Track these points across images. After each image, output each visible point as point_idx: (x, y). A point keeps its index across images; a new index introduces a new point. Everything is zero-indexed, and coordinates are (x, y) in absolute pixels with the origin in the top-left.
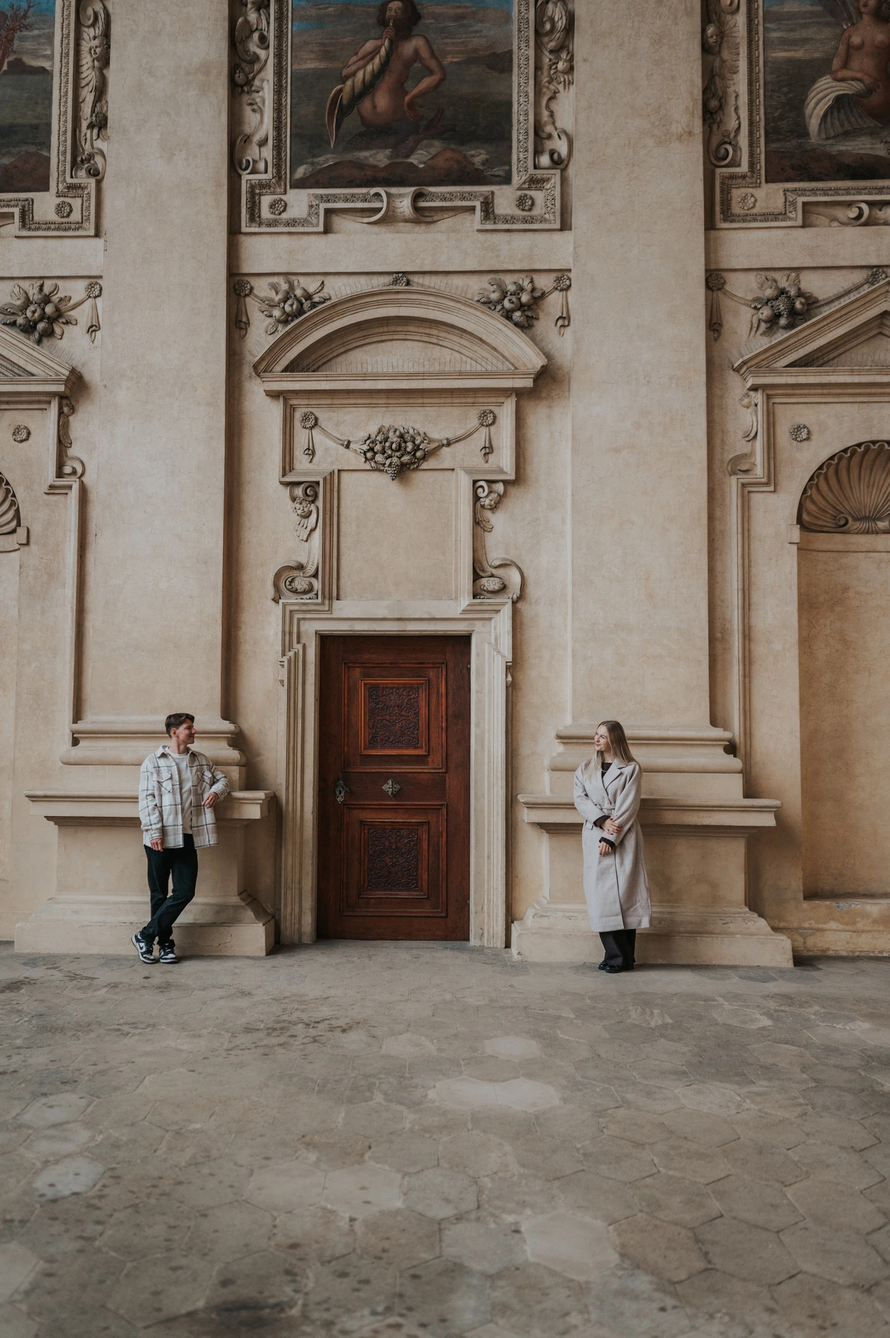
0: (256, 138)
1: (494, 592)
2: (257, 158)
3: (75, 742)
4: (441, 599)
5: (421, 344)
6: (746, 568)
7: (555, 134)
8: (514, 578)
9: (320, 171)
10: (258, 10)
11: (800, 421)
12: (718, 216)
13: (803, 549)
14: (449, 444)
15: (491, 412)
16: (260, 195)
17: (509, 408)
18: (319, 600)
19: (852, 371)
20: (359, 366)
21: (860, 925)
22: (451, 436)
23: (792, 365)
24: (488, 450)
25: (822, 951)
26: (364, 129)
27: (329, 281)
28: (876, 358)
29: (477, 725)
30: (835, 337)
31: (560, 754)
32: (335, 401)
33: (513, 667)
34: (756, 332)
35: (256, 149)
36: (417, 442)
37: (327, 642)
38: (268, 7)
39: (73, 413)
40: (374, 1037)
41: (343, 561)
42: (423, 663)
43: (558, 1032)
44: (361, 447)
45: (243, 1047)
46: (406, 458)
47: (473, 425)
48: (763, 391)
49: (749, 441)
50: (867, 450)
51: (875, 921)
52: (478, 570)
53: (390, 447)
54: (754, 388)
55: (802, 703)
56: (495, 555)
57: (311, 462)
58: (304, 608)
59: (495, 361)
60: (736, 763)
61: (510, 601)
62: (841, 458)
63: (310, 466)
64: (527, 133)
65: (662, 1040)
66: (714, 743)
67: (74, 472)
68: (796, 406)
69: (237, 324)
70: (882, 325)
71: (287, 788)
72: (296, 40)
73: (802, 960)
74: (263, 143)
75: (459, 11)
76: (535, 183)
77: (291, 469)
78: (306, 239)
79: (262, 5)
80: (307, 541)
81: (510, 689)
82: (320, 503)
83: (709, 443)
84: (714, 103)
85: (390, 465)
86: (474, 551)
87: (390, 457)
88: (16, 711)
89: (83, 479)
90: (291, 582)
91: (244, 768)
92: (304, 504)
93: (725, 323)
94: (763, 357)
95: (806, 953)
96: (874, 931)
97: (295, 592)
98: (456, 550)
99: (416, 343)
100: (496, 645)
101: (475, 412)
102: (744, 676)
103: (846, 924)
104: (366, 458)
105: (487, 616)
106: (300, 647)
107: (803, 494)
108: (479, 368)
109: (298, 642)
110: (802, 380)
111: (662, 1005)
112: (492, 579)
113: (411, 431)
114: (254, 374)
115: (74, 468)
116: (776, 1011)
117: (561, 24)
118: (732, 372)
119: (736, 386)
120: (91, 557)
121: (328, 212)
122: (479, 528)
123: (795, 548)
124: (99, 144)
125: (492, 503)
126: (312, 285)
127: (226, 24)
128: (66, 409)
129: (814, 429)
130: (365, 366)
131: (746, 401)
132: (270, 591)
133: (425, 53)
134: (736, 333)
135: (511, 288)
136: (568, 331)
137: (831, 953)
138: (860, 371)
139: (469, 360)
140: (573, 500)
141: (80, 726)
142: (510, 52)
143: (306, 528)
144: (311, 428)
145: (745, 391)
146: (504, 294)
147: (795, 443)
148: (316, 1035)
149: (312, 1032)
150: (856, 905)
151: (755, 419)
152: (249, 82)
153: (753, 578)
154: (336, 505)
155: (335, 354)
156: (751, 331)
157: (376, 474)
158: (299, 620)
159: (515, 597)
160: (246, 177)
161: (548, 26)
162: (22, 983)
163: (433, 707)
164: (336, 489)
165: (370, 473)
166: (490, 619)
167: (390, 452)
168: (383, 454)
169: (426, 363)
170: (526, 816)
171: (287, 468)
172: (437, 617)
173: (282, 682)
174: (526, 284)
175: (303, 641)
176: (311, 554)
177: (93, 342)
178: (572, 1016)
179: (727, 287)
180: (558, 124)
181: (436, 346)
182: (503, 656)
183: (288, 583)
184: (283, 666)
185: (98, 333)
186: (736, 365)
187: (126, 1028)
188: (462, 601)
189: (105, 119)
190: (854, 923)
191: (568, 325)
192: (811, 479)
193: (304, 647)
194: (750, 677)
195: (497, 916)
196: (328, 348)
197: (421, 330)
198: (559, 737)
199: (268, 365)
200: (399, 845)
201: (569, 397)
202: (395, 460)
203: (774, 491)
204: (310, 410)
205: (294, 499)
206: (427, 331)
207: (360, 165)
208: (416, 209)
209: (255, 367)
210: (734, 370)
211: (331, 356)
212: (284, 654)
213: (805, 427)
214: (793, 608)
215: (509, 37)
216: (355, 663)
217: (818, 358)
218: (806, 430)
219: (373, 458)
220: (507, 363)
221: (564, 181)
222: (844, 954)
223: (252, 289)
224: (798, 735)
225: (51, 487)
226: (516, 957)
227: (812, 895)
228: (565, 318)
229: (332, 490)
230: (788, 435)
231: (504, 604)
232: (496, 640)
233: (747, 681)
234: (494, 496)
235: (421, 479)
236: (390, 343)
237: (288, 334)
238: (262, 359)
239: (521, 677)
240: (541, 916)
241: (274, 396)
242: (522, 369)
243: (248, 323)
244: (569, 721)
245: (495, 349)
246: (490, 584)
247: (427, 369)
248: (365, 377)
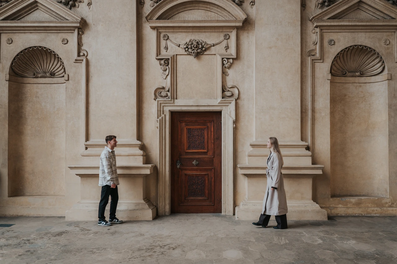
1: (229, 97)
3: (86, 148)
4: (211, 99)
5: (204, 11)
6: (313, 88)
8: (236, 91)
11: (331, 38)
13: (331, 82)
14: (214, 46)
15: (228, 34)
17: (234, 33)
18: (170, 99)
19: (349, 21)
20: (183, 18)
21: (349, 206)
22: (214, 43)
23: (329, 19)
24: (227, 48)
25: (337, 214)
28: (357, 17)
29: (224, 142)
30: (344, 9)
31: (251, 151)
32: (174, 31)
33: (236, 122)
34: (317, 7)
36: (203, 45)
37: (173, 113)
39: (83, 34)
40: (184, 251)
41: (178, 86)
42: (206, 121)
43: (249, 247)
44: (184, 46)
45: (136, 257)
46: (199, 50)
47: (222, 39)
48: (319, 28)
49: (314, 45)
50: (353, 48)
51: (353, 204)
52: (224, 89)
53: (194, 47)
54: (317, 27)
55: (331, 133)
56: (229, 84)
57: (166, 52)
58: (165, 102)
59: (229, 17)
60: (309, 153)
61: (235, 99)
62: (345, 51)
63: (166, 53)
65: (285, 250)
66: (302, 146)
67: (84, 55)
68: (330, 33)
69: (140, 3)
70: (359, 5)
71: (160, 163)
73: (331, 218)
77: (160, 54)
80: (165, 79)
81: (235, 129)
82: (170, 66)
83: (301, 46)
85: (194, 53)
86: (222, 82)
87: (193, 50)
88: (66, 138)
89: (87, 57)
90: (161, 93)
91: (145, 157)
92: (164, 66)
93: (307, 4)
94: (319, 16)
95: (331, 215)
96: (353, 207)
97: (162, 96)
98: (216, 82)
99: (202, 10)
100: (230, 114)
101: (223, 35)
102: (312, 124)
103: (345, 205)
104: (185, 50)
105: (227, 104)
106: (163, 115)
107: (332, 63)
108: (224, 19)
109: (163, 114)
110: (332, 24)
111: (285, 236)
112: (229, 92)
113: (201, 41)
114: (146, 21)
115: (84, 54)
116: (323, 237)
118: (309, 21)
119: (310, 26)
120: (91, 85)
122: (224, 75)
123: (329, 81)
125: (229, 66)
128: (80, 33)
129: (336, 41)
130: (185, 18)
131: (314, 31)
132: (153, 96)
134: (311, 8)
136: (254, 7)
137: (339, 215)
138: (351, 21)
139: (220, 17)
140: (256, 65)
141: (88, 143)
143: (165, 75)
144: (167, 40)
145: (313, 28)
147: (330, 46)
148: (163, 251)
149: (162, 250)
150: (348, 199)
151: (317, 37)
153: (315, 92)
154: (175, 67)
155: (174, 14)
156: (315, 7)
157: (189, 56)
158: (163, 106)
159: (236, 98)
162: (64, 232)
163: (209, 136)
164: (175, 61)
165: (187, 56)
166: (228, 106)
167: (193, 48)
168: (191, 49)
169: (206, 17)
170: (240, 172)
171: (158, 54)
172: (210, 105)
173: (157, 127)
175: (165, 113)
176: (167, 83)
177: (89, 9)
178: (254, 241)
181: (209, 12)
183: (159, 93)
184: (158, 122)
185: (91, 6)
186: (310, 19)
187: (95, 250)
188: (218, 99)
190: (347, 205)
191: (254, 5)
192: (335, 58)
193: (165, 115)
194: (314, 124)
195: (231, 205)
196: (172, 12)
197: (204, 6)
198: (251, 145)
199: (151, 17)
200: (198, 182)
201: (254, 30)
202: (195, 51)
203: (323, 62)
204: (166, 33)
205: (161, 65)
206: (206, 6)
209: (146, 18)
210: (310, 21)
211: (173, 15)
212: (158, 118)
213: (333, 40)
214: (328, 102)
216: (183, 121)
217: (338, 16)
218: (333, 41)
219: (188, 50)
220: (233, 17)
222: (344, 215)
224: (330, 143)
225: (76, 60)
226: (237, 219)
227: (333, 196)
228: (253, 2)
229: (174, 62)
230: (327, 43)
231: (232, 100)
232: (230, 113)
233: (313, 126)
234: (229, 63)
235: (204, 58)
236: (193, 10)
237: (157, 6)
238: (149, 15)
239: (238, 125)
240: (245, 205)
241: (153, 28)
242: (239, 19)
243: (144, 3)
244: (254, 140)
245: (229, 12)
246: (228, 94)
247: (206, 19)
248: (184, 22)
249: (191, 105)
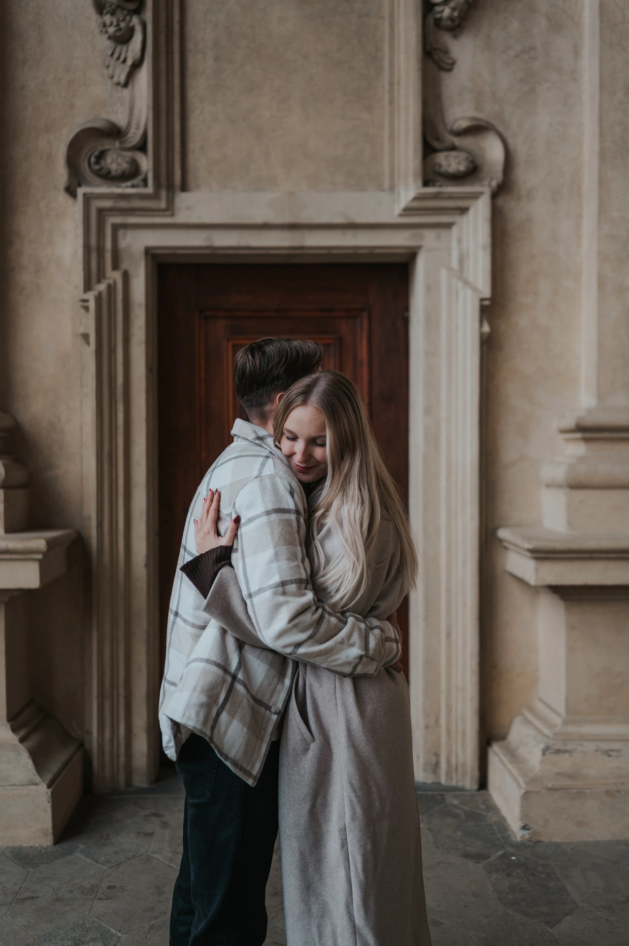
1: (457, 176)
4: (363, 189)
8: (492, 152)
18: (150, 190)
31: (581, 459)
33: (493, 309)
37: (166, 267)
41: (192, 123)
42: (330, 311)
52: (430, 139)
56: (458, 113)
58: (123, 204)
61: (487, 192)
71: (99, 525)
80: (126, 85)
81: (486, 348)
82: (148, 15)
90: (101, 156)
91: (17, 492)
92: (120, 15)
97: (107, 177)
98: (391, 102)
100: (462, 269)
105: (444, 219)
106: (117, 276)
109: (115, 267)
112: (453, 154)
122: (433, 64)
125: (456, 14)
132: (61, 173)
143: (124, 61)
154: (176, 18)
158: (115, 227)
159: (494, 184)
166: (449, 226)
172: (358, 221)
173: (86, 337)
175: (124, 266)
176: (135, 107)
182: (475, 290)
183: (93, 160)
184: (87, 309)
188: (403, 193)
193: (126, 277)
195: (464, 735)
198: (575, 429)
205: (100, 7)
212: (88, 287)
216: (217, 310)
231: (475, 196)
232: (461, 261)
239: (502, 326)
240: (558, 751)
244: (590, 400)
246: (453, 163)
249: (259, 220)
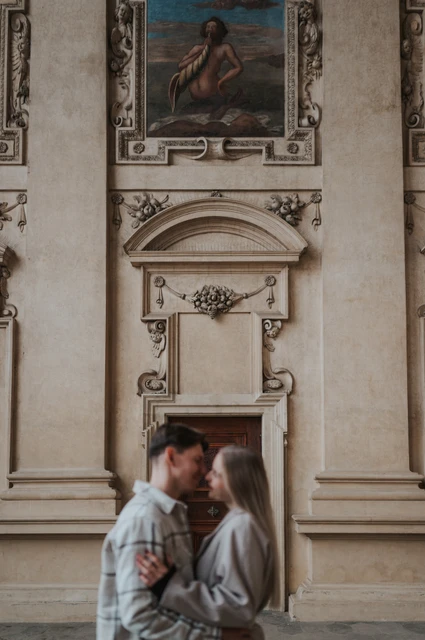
0: (125, 105)
1: (276, 389)
2: (125, 117)
3: (11, 485)
4: (243, 393)
5: (230, 235)
7: (311, 106)
8: (288, 380)
9: (165, 127)
10: (125, 24)
12: (411, 158)
14: (247, 297)
15: (273, 277)
16: (128, 140)
17: (284, 274)
18: (167, 394)
20: (191, 248)
22: (248, 292)
24: (271, 301)
26: (192, 101)
27: (171, 195)
31: (318, 490)
32: (176, 270)
33: (288, 436)
35: (125, 112)
36: (227, 296)
37: (172, 420)
38: (131, 23)
39: (10, 276)
41: (182, 370)
42: (232, 434)
44: (192, 298)
46: (220, 306)
47: (261, 285)
52: (266, 375)
56: (276, 366)
57: (161, 308)
58: (157, 399)
59: (275, 245)
61: (286, 394)
63: (161, 310)
64: (294, 105)
66: (413, 482)
67: (10, 314)
69: (113, 221)
72: (150, 45)
74: (129, 108)
75: (251, 29)
76: (299, 136)
77: (149, 312)
78: (156, 168)
79: (128, 21)
80: (159, 357)
81: (286, 449)
82: (167, 333)
83: (407, 297)
84: (408, 89)
85: (210, 310)
86: (263, 363)
87: (210, 304)
89: (16, 318)
90: (150, 382)
91: (119, 501)
92: (157, 334)
93: (416, 225)
97: (152, 389)
98: (252, 363)
99: (226, 235)
100: (277, 422)
101: (263, 277)
104: (195, 305)
105: (271, 404)
106: (155, 424)
108: (265, 250)
109: (154, 421)
112: (274, 380)
113: (224, 289)
114: (125, 252)
115: (9, 310)
117: (314, 38)
118: (420, 254)
119: (422, 263)
120: (21, 367)
121: (171, 152)
122: (266, 349)
124: (25, 107)
125: (274, 333)
126: (161, 198)
127: (105, 31)
128: (4, 274)
130: (194, 247)
132: (136, 389)
133: (230, 55)
134: (422, 230)
135: (285, 200)
136: (320, 228)
139: (259, 245)
140: (324, 332)
141: (14, 475)
142: (283, 55)
143: (158, 349)
144: (161, 286)
146: (281, 204)
152: (120, 70)
154: (177, 335)
155: (175, 241)
157: (202, 315)
158: (154, 407)
159: (289, 392)
160: (119, 129)
161: (306, 39)
164: (177, 324)
165: (198, 314)
166: (273, 406)
167: (210, 302)
168: (206, 303)
169: (233, 246)
170: (298, 529)
171: (146, 312)
172: (240, 404)
173: (143, 446)
174: (294, 198)
175: (157, 419)
176: (162, 365)
177: (21, 231)
179: (417, 202)
180: (313, 100)
181: (239, 237)
182: (282, 429)
183: (147, 383)
184: (144, 436)
185: (25, 226)
186: (422, 250)
188: (256, 394)
189: (28, 89)
191: (320, 224)
196: (172, 237)
197: (230, 226)
198: (317, 479)
199: (133, 246)
201: (321, 268)
202: (213, 306)
204: (160, 275)
205: (150, 331)
206: (233, 226)
207: (190, 123)
208: (226, 151)
209: (125, 247)
211: (173, 242)
212: (144, 428)
215: (283, 46)
219: (200, 305)
220: (282, 246)
221: (317, 135)
223: (123, 199)
226: (292, 619)
228: (318, 220)
229: (174, 325)
231: (282, 396)
232: (277, 418)
234: (275, 329)
235: (230, 319)
236: (210, 235)
237: (145, 226)
238: (129, 242)
239: (292, 441)
240: (309, 592)
241: (137, 265)
242: (293, 250)
243: (121, 221)
244: (323, 468)
245: (275, 238)
246: (273, 384)
247: (233, 250)
248: (194, 254)
249: (205, 404)
